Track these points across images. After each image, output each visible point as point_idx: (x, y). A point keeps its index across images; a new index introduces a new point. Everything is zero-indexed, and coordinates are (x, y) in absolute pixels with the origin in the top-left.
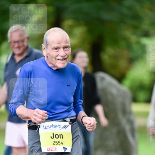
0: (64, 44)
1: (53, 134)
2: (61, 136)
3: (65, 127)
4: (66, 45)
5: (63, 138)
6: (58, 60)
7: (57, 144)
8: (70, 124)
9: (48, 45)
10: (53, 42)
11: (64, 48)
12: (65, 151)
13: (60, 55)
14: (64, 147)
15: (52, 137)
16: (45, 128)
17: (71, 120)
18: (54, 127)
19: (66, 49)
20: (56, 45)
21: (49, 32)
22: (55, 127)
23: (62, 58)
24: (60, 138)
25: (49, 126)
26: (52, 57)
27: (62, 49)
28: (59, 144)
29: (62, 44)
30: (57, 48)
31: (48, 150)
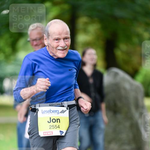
0: (64, 36)
1: (50, 118)
2: (58, 120)
3: (63, 112)
4: (67, 36)
5: (60, 122)
6: (59, 50)
7: (53, 127)
8: (67, 109)
9: (49, 36)
10: (54, 33)
11: (64, 39)
12: (61, 134)
13: (60, 45)
14: (60, 131)
15: (49, 122)
16: (43, 112)
17: (68, 106)
18: (51, 112)
19: (66, 40)
20: (57, 37)
21: (51, 24)
22: (53, 112)
23: (62, 48)
24: (57, 122)
25: (47, 111)
26: (53, 47)
27: (62, 40)
28: (56, 127)
29: (63, 36)
30: (58, 39)
31: (45, 134)
